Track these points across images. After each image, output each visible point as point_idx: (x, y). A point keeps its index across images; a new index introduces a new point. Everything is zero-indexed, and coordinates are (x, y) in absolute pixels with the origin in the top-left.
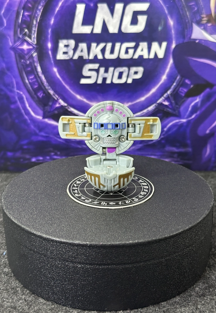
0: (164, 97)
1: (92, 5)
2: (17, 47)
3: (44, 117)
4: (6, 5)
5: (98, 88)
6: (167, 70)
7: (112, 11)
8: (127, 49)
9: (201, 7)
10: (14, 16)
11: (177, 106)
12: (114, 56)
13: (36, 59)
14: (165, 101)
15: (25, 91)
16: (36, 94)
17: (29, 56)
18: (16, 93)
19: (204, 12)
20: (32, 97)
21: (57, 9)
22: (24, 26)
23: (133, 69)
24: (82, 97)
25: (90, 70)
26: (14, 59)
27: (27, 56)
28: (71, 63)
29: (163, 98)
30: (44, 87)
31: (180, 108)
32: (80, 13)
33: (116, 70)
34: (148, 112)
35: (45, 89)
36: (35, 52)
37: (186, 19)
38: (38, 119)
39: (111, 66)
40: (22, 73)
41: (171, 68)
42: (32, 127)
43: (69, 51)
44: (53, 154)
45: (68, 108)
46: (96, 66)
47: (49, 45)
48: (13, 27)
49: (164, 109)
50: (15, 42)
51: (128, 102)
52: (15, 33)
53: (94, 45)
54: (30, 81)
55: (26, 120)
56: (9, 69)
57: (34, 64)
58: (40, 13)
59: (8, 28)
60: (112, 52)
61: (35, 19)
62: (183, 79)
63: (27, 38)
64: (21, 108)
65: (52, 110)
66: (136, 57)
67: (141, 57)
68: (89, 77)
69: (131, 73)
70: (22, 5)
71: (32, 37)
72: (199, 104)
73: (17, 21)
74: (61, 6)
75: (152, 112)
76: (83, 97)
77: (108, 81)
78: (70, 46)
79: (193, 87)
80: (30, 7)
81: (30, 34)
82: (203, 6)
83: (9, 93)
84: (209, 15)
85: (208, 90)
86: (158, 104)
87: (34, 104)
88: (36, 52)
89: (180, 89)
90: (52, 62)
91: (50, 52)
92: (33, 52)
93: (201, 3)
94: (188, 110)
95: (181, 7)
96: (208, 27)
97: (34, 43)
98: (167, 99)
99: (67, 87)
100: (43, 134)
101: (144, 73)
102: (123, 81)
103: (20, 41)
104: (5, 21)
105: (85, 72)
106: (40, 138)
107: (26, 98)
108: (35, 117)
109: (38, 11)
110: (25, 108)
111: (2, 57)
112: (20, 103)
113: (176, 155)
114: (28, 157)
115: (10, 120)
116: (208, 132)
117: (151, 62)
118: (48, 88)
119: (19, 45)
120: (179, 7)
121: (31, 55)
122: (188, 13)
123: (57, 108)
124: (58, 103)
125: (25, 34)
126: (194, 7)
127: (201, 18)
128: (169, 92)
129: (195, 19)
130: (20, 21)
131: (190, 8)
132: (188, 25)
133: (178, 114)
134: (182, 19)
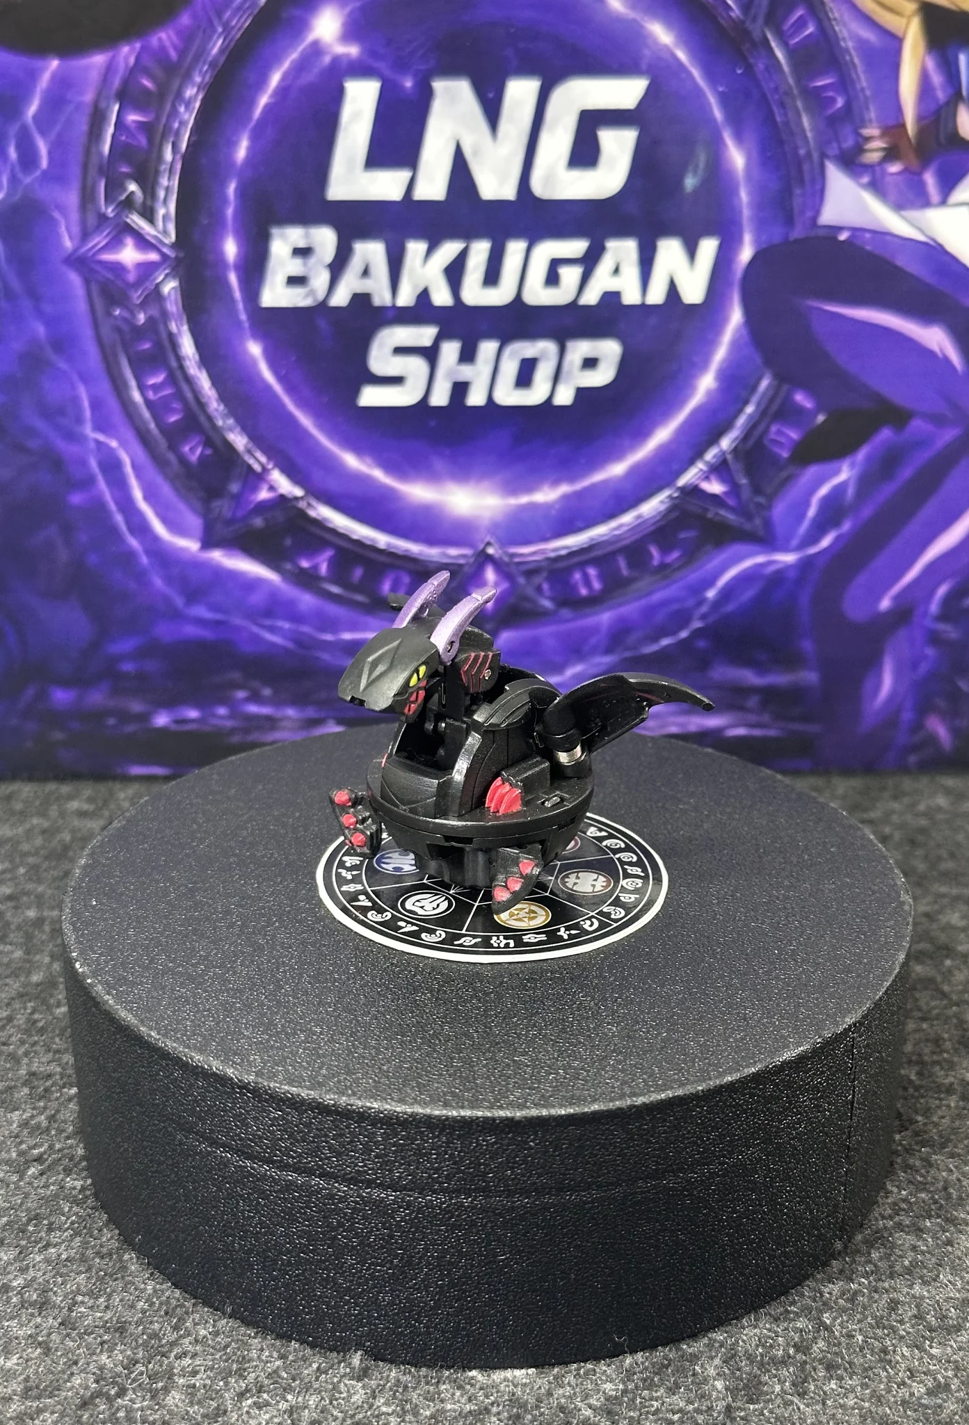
0: (707, 463)
1: (408, 84)
2: (95, 254)
3: (208, 542)
4: (46, 82)
5: (433, 423)
6: (721, 354)
7: (492, 110)
8: (555, 264)
9: (861, 95)
10: (84, 126)
11: (760, 500)
12: (500, 296)
13: (173, 306)
14: (713, 477)
15: (130, 435)
16: (173, 447)
17: (145, 293)
18: (92, 445)
19: (873, 114)
20: (159, 461)
21: (264, 100)
22: (125, 169)
23: (580, 349)
24: (363, 462)
25: (400, 351)
26: (81, 306)
27: (136, 291)
28: (322, 324)
29: (700, 465)
30: (210, 419)
31: (768, 508)
32: (357, 115)
33: (507, 350)
34: (639, 521)
35: (214, 426)
36: (169, 278)
37: (800, 143)
38: (183, 550)
39: (489, 336)
40: (118, 364)
41: (735, 345)
42: (158, 582)
43: (310, 274)
44: (240, 694)
45: (309, 505)
46: (425, 335)
47: (231, 249)
48: (75, 171)
49: (707, 510)
50: (85, 235)
51: (556, 483)
52: (87, 197)
53: (416, 248)
54: (151, 395)
55: (131, 555)
56: (63, 343)
57: (166, 326)
58: (189, 118)
59: (56, 176)
60: (492, 277)
61: (171, 139)
62: (785, 388)
63: (136, 220)
64: (113, 507)
65: (240, 514)
66: (591, 297)
67: (611, 298)
68: (397, 380)
69: (572, 362)
70: (116, 83)
71: (158, 213)
72: (850, 492)
73: (94, 150)
74: (277, 87)
75: (657, 521)
76: (369, 460)
77: (476, 398)
78: (318, 250)
79: (825, 421)
80: (146, 91)
81: (149, 203)
82: (868, 93)
83: (61, 445)
84: (894, 128)
85: (886, 434)
86: (682, 489)
87: (166, 490)
88: (174, 277)
89: (774, 428)
90: (243, 317)
91: (233, 278)
92: (162, 278)
93: (863, 80)
94: (803, 515)
95: (776, 97)
96: (889, 179)
97: (167, 241)
98: (720, 469)
99: (305, 421)
100: (201, 611)
101: (624, 365)
102: (535, 395)
103: (105, 233)
104: (43, 148)
105: (380, 359)
106: (191, 630)
107: (134, 466)
108: (170, 544)
109: (182, 109)
110: (127, 505)
111: (33, 294)
112: (108, 482)
113: (753, 702)
114: (136, 707)
115: (63, 555)
116: (885, 604)
117: (653, 321)
118: (224, 422)
119: (105, 248)
120: (769, 96)
121: (153, 287)
122: (806, 121)
123: (263, 507)
124: (265, 487)
125: (128, 204)
126: (831, 94)
127: (860, 140)
128: (726, 443)
129: (835, 145)
130: (106, 148)
131: (817, 100)
132: (806, 167)
133: (761, 533)
134: (781, 143)
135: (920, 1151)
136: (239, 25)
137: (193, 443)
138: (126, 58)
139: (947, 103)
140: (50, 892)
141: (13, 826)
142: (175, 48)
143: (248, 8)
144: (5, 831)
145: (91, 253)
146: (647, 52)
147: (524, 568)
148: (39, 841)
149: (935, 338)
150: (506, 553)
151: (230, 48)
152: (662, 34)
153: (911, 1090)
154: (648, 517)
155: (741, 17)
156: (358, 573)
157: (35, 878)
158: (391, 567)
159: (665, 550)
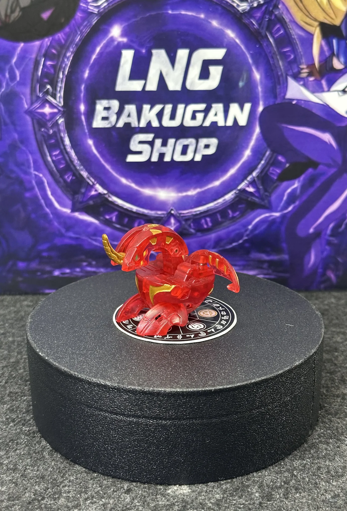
0: (248, 181)
1: (144, 51)
3: (73, 210)
4: (19, 50)
5: (152, 167)
6: (252, 143)
7: (173, 60)
8: (195, 112)
9: (299, 54)
10: (32, 66)
11: (267, 194)
12: (175, 123)
13: (62, 128)
14: (250, 186)
15: (47, 172)
16: (62, 176)
17: (53, 123)
18: (33, 176)
19: (303, 60)
20: (57, 182)
21: (94, 57)
22: (46, 81)
23: (203, 141)
24: (129, 181)
25: (141, 142)
26: (30, 127)
27: (49, 122)
29: (246, 182)
30: (75, 166)
31: (270, 197)
32: (126, 62)
33: (178, 142)
34: (225, 201)
35: (76, 169)
37: (279, 71)
38: (65, 212)
39: (172, 137)
40: (43, 147)
41: (257, 140)
42: (56, 224)
43: (110, 116)
44: (85, 264)
45: (109, 196)
46: (149, 137)
47: (82, 108)
48: (29, 82)
49: (248, 198)
50: (32, 103)
51: (195, 188)
52: (33, 90)
53: (146, 107)
54: (54, 158)
55: (46, 214)
56: (24, 141)
57: (60, 134)
58: (68, 63)
59: (22, 83)
60: (173, 117)
61: (62, 70)
62: (275, 154)
63: (50, 98)
64: (40, 197)
65: (85, 199)
66: (207, 124)
67: (214, 124)
68: (140, 153)
69: (201, 146)
70: (43, 51)
71: (57, 96)
72: (298, 191)
73: (35, 74)
74: (99, 53)
75: (231, 201)
76: (130, 180)
77: (167, 159)
78: (112, 108)
79: (289, 166)
80: (54, 54)
81: (54, 92)
82: (302, 53)
83: (22, 176)
84: (311, 65)
85: (310, 170)
86: (239, 190)
87: (59, 191)
88: (62, 118)
89: (271, 169)
90: (86, 131)
91: (83, 118)
92: (58, 118)
93: (300, 49)
95: (271, 55)
96: (310, 83)
97: (60, 105)
98: (253, 183)
99: (108, 167)
100: (71, 234)
101: (219, 147)
102: (188, 158)
103: (39, 103)
104: (18, 73)
105: (134, 145)
106: (67, 241)
107: (48, 183)
108: (60, 210)
109: (66, 60)
110: (45, 197)
111: (13, 123)
112: (39, 189)
113: (265, 266)
114: (48, 268)
115: (23, 215)
116: (311, 230)
117: (229, 132)
118: (79, 168)
119: (39, 108)
120: (268, 55)
121: (55, 121)
122: (281, 63)
123: (93, 197)
124: (94, 190)
125: (47, 93)
126: (289, 54)
127: (300, 69)
128: (255, 174)
129: (291, 71)
130: (40, 73)
131: (284, 56)
132: (281, 79)
133: (267, 205)
134: (272, 70)
135: (327, 417)
136: (86, 31)
137: (69, 175)
138: (47, 43)
139: (329, 57)
140: (17, 332)
141: (4, 310)
142: (64, 39)
143: (89, 25)
144: (1, 312)
145: (34, 110)
146: (226, 40)
147: (184, 218)
148: (13, 315)
149: (327, 137)
150: (178, 213)
151: (82, 39)
152: (231, 34)
153: (324, 396)
154: (227, 200)
155: (258, 28)
156: (126, 220)
157: (11, 327)
158: (137, 218)
159: (234, 212)
